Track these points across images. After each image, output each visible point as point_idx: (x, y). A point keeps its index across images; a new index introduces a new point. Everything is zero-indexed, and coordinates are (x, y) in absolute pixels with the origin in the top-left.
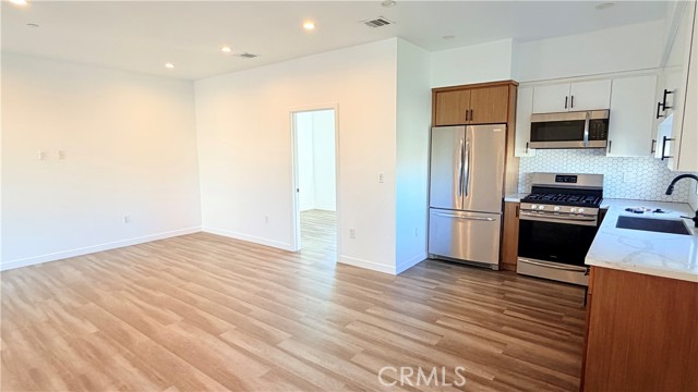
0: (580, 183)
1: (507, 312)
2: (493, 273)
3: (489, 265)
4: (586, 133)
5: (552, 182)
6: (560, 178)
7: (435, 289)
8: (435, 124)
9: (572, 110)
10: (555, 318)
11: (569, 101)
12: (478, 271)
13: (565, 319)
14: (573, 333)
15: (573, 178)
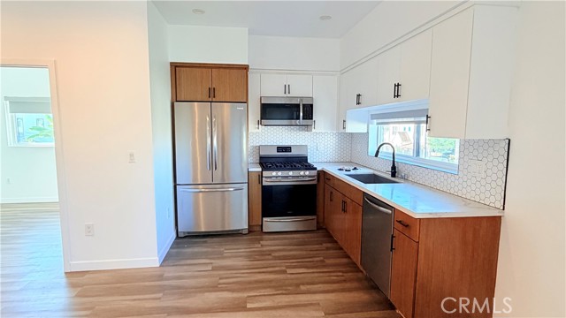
0: (294, 152)
1: (289, 271)
2: (245, 237)
3: (239, 230)
4: (301, 114)
5: (274, 153)
6: (280, 149)
7: (213, 270)
8: (176, 99)
9: (289, 95)
10: (319, 264)
11: (287, 88)
12: (231, 238)
13: (328, 261)
14: (343, 272)
15: (288, 149)
